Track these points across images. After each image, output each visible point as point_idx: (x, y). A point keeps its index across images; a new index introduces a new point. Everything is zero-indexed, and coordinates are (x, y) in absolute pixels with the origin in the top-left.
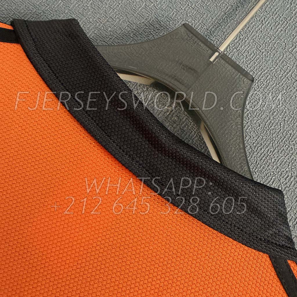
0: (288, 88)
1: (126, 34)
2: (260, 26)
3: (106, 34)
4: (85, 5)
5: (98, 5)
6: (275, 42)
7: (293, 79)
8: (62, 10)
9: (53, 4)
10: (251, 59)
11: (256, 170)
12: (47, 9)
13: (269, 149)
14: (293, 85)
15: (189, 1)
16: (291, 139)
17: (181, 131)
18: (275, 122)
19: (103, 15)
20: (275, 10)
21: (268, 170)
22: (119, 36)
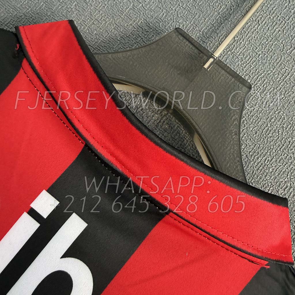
0: (287, 92)
1: (113, 37)
2: (257, 26)
3: (92, 37)
4: (68, 7)
5: (82, 7)
6: (273, 43)
7: (291, 83)
8: (44, 12)
9: (35, 6)
10: (247, 61)
11: (253, 181)
12: (29, 12)
13: (266, 158)
14: (292, 89)
15: (179, 1)
16: (290, 147)
17: (172, 140)
18: (273, 129)
19: (89, 18)
20: (273, 9)
21: (265, 180)
22: (106, 40)
